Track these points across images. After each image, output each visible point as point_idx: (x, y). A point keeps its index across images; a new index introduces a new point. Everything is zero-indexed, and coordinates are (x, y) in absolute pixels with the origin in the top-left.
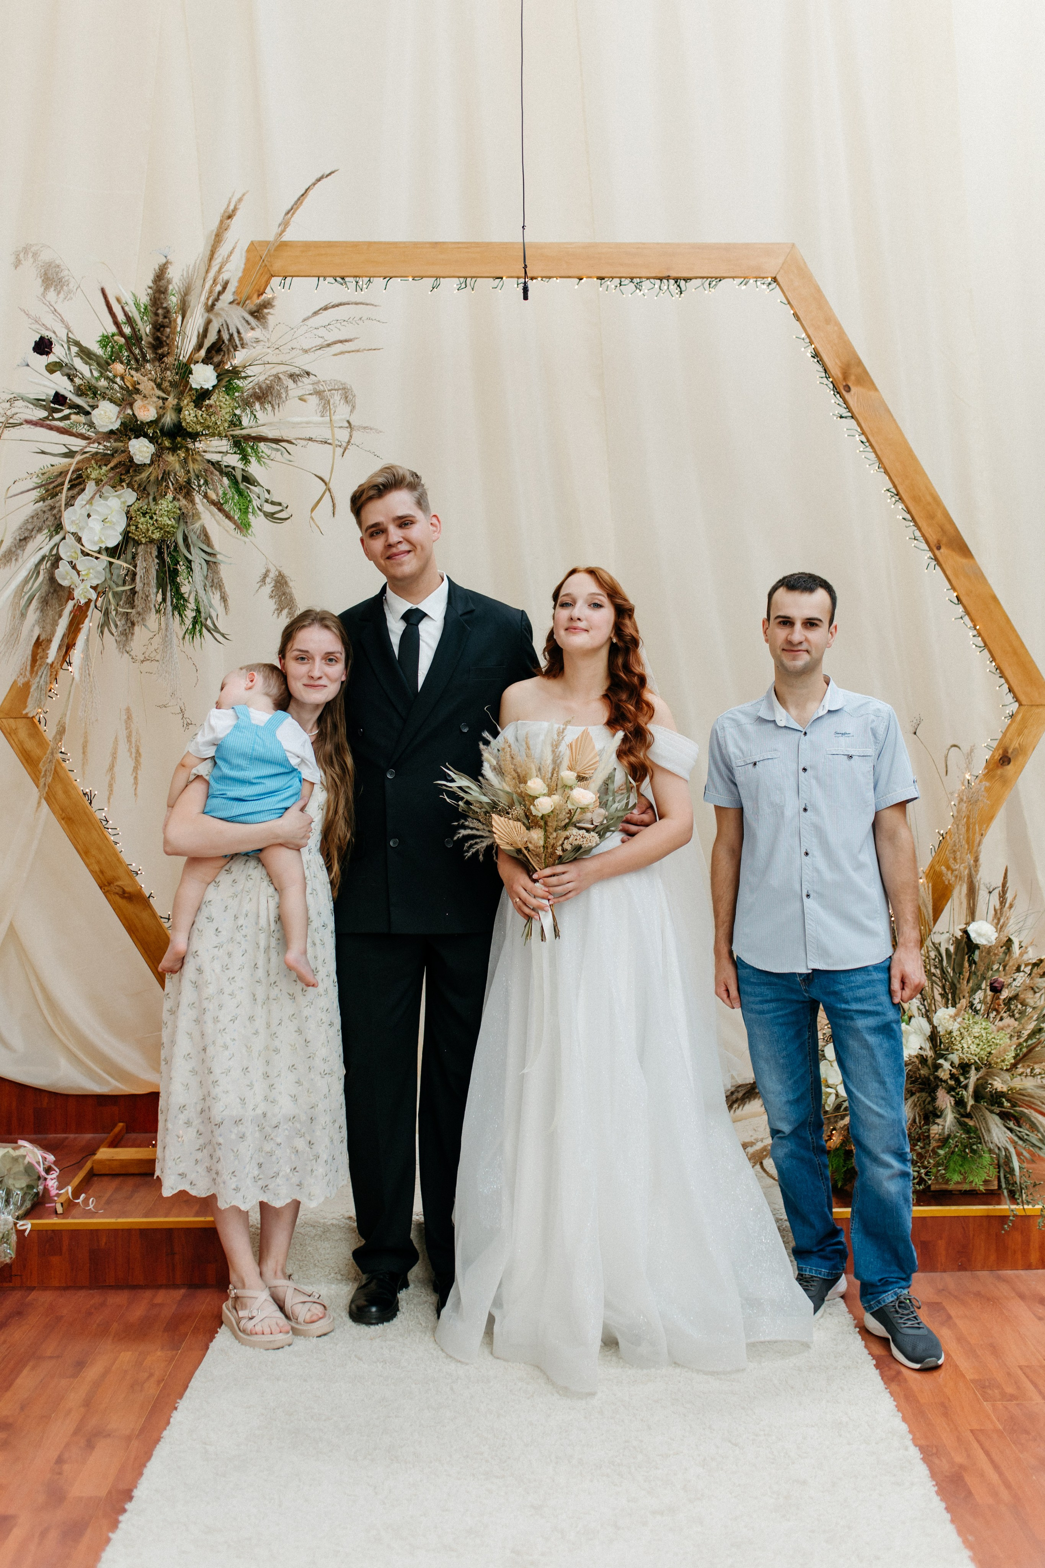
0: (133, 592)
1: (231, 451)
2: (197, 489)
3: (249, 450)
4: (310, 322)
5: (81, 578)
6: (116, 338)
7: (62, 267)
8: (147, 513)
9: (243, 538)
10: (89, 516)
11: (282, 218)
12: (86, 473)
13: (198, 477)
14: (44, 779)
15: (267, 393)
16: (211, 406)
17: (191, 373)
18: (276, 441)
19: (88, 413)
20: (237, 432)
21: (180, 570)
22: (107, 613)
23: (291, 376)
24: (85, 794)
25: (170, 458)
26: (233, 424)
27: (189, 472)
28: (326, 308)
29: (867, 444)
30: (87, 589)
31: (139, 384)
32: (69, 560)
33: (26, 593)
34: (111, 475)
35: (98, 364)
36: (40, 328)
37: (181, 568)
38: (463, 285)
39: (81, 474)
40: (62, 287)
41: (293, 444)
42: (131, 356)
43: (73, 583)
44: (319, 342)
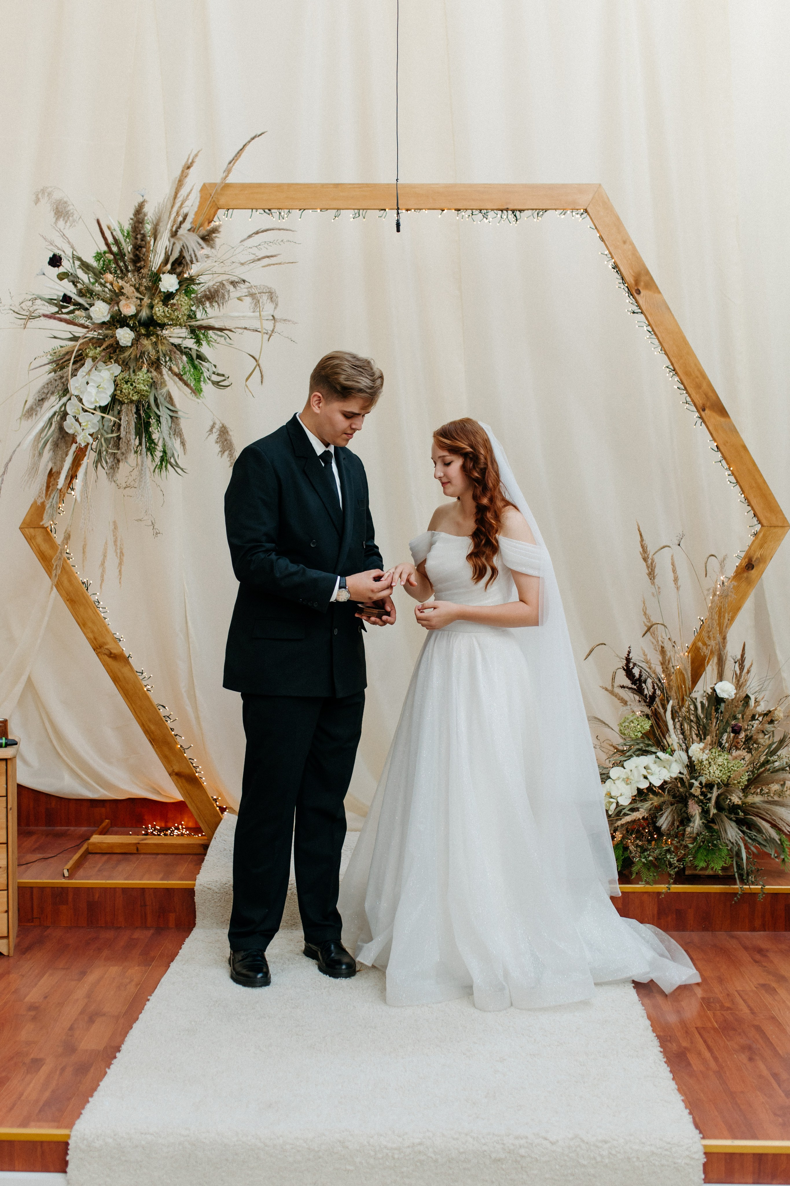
0: (119, 438)
1: (188, 337)
2: (164, 364)
3: (202, 336)
4: (246, 243)
5: (82, 428)
6: (107, 255)
7: (69, 203)
8: (128, 381)
9: (197, 400)
10: (88, 383)
11: (225, 166)
12: (85, 353)
13: (164, 355)
14: (55, 571)
15: (214, 295)
16: (175, 305)
17: (160, 280)
18: (221, 330)
19: (86, 309)
20: (193, 323)
21: (151, 422)
22: (100, 453)
23: (232, 283)
24: (83, 583)
25: (145, 342)
26: (189, 317)
27: (158, 352)
28: (257, 233)
29: (652, 333)
30: (87, 437)
31: (123, 288)
32: (74, 415)
33: (43, 439)
34: (103, 354)
35: (95, 274)
36: (54, 248)
37: (153, 421)
38: (357, 215)
39: (81, 353)
40: (68, 218)
41: (233, 332)
42: (118, 268)
43: (76, 431)
44: (252, 257)
